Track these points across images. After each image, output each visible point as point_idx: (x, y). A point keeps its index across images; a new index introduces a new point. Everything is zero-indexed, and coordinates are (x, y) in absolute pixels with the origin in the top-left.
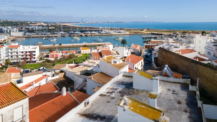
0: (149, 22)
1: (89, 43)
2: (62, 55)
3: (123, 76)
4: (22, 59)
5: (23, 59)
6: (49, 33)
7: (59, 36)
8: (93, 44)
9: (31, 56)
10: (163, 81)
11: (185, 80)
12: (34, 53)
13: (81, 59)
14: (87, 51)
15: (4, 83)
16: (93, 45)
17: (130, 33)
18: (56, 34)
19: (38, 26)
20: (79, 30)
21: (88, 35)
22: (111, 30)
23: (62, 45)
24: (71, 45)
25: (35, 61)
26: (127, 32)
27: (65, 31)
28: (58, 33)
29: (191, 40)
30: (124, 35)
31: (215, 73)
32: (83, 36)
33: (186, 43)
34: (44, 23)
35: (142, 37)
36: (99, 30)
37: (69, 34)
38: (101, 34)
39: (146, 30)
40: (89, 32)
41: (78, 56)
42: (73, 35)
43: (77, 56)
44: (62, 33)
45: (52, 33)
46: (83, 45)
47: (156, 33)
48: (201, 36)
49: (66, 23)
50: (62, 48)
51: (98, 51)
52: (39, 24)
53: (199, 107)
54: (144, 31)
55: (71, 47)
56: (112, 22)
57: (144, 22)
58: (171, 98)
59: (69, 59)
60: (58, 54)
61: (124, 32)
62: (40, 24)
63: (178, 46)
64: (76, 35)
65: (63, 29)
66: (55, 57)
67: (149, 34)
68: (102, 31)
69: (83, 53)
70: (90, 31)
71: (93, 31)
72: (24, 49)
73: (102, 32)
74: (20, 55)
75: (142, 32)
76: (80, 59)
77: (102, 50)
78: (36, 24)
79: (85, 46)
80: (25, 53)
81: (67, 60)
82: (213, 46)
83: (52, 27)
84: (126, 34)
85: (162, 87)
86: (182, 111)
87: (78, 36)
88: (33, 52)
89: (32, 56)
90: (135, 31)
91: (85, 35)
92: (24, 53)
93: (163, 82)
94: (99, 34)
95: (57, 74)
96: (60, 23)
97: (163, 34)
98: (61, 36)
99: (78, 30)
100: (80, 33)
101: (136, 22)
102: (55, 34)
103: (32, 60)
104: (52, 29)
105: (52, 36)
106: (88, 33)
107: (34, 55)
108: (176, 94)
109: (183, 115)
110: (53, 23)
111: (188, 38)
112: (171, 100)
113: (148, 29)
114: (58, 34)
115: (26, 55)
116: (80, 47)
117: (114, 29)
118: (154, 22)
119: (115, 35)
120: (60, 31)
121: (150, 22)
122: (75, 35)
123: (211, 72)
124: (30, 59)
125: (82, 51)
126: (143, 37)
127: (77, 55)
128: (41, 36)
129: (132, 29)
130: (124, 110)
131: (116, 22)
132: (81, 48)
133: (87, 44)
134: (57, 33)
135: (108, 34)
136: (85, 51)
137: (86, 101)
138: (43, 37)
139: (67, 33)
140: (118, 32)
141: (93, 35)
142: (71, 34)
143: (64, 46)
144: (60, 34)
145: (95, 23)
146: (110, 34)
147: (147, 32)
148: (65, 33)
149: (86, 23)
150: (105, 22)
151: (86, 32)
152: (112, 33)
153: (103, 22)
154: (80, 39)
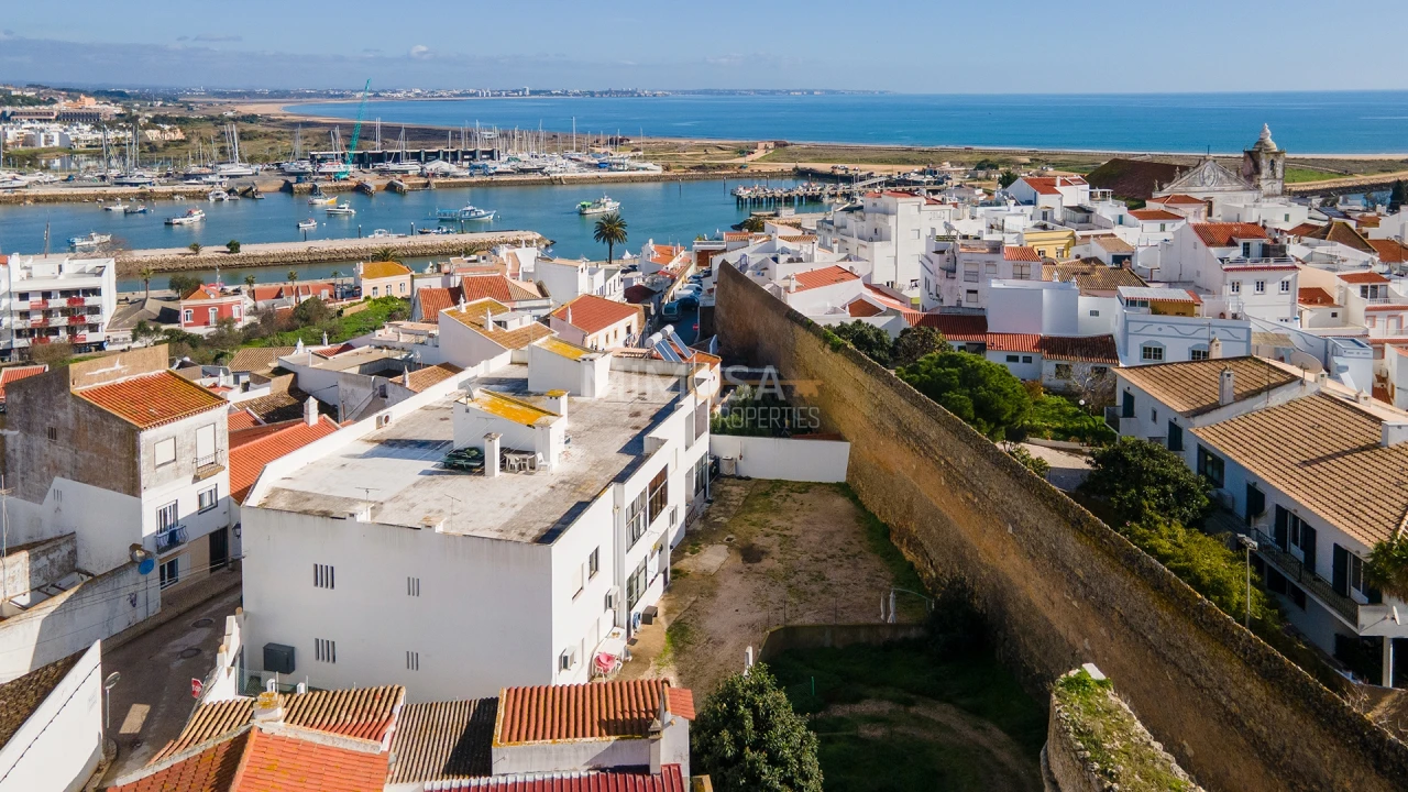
0: (803, 91)
1: (410, 238)
2: (255, 307)
3: (512, 363)
4: (19, 333)
5: (31, 332)
6: (149, 174)
7: (218, 189)
8: (435, 239)
9: (72, 318)
12: (90, 301)
13: (362, 326)
14: (395, 284)
15: (153, 373)
16: (432, 247)
17: (667, 169)
18: (197, 176)
19: (57, 119)
20: (343, 155)
21: (406, 187)
22: (549, 151)
23: (245, 250)
24: (299, 247)
25: (102, 343)
26: (649, 165)
27: (252, 160)
28: (208, 171)
29: (880, 224)
30: (632, 180)
32: (373, 188)
33: (860, 238)
34: (98, 94)
36: (473, 154)
37: (280, 182)
38: (484, 174)
39: (766, 148)
40: (412, 167)
41: (347, 313)
42: (308, 185)
43: (340, 313)
44: (237, 168)
45: (168, 175)
46: (374, 246)
47: (825, 167)
48: (923, 207)
49: (251, 95)
50: (241, 266)
51: (446, 282)
52: (63, 105)
54: (759, 154)
55: (302, 262)
56: (566, 93)
57: (773, 92)
59: (297, 328)
60: (230, 305)
61: (635, 163)
62: (71, 110)
63: (806, 253)
64: (329, 184)
65: (243, 145)
66: (212, 318)
67: (783, 175)
68: (492, 158)
69: (372, 297)
70: (416, 156)
71: (437, 155)
72: (30, 276)
73: (491, 164)
74: (11, 313)
75: (741, 161)
76: (355, 327)
77: (470, 275)
78: (44, 108)
79: (383, 256)
80: (40, 298)
81: (289, 330)
82: (935, 252)
83: (162, 131)
84: (643, 179)
87: (338, 190)
88: (87, 292)
89: (82, 318)
90: (702, 159)
91: (385, 182)
92: (31, 299)
94: (474, 180)
95: (261, 380)
96: (216, 101)
97: (863, 173)
98: (230, 192)
99: (340, 152)
100: (351, 168)
101: (719, 93)
102: (187, 177)
103: (85, 339)
104: (167, 144)
105: (169, 189)
106: (406, 172)
107: (95, 310)
110: (166, 99)
111: (869, 216)
113: (776, 145)
114: (212, 178)
115: (48, 313)
116: (353, 259)
117: (569, 143)
118: (833, 92)
119: (572, 181)
120: (225, 156)
121: (811, 92)
122: (319, 185)
124: (71, 330)
125: (367, 287)
126: (739, 198)
127: (337, 305)
128: (99, 190)
129: (683, 141)
130: (467, 411)
131: (592, 94)
132: (361, 267)
133: (394, 241)
134: (206, 175)
135: (531, 177)
136: (381, 282)
137: (382, 413)
138: (111, 198)
139: (267, 170)
140: (596, 161)
141: (435, 181)
142: (292, 179)
143: (258, 257)
144: (221, 177)
145: (456, 95)
146: (544, 174)
147: (774, 161)
148: (257, 174)
149: (395, 95)
150: (517, 91)
151: (392, 166)
152: (555, 172)
153: (504, 93)
154: (353, 211)
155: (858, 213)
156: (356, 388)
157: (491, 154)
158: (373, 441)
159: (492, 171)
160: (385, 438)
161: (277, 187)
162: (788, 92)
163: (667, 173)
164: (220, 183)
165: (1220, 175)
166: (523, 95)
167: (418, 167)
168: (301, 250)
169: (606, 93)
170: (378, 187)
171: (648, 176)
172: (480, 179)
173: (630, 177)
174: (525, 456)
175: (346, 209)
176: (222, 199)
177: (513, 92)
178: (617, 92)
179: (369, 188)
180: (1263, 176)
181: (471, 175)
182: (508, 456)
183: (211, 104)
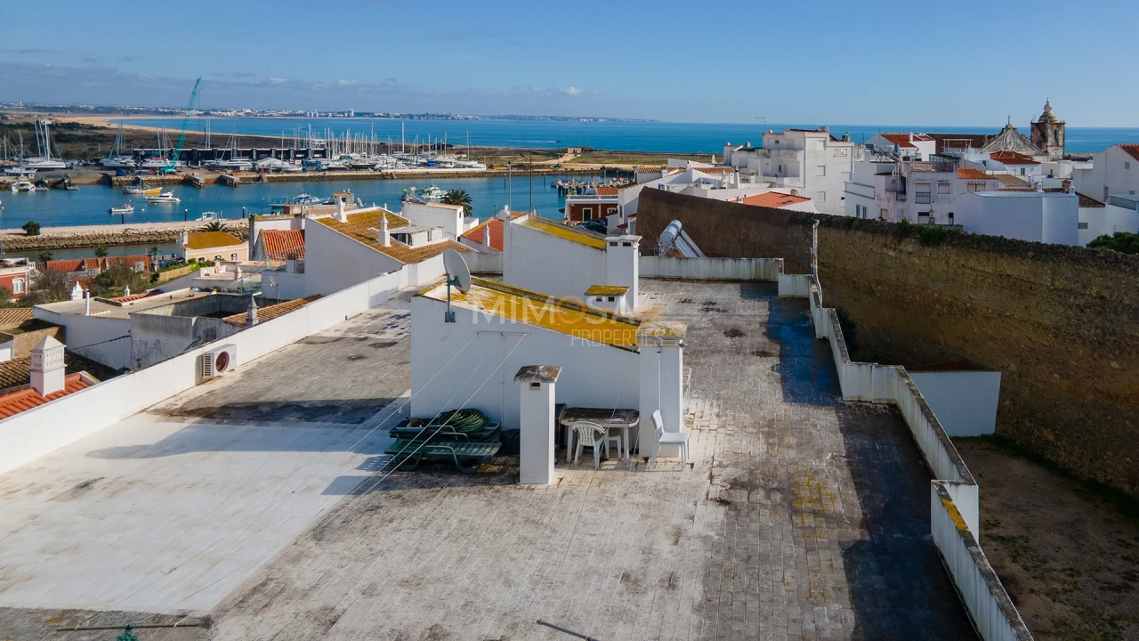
0: (589, 118)
7: (24, 180)
10: (656, 278)
11: (762, 264)
14: (228, 255)
17: (491, 167)
20: (171, 152)
21: (236, 178)
22: (379, 153)
23: (45, 232)
24: (117, 229)
26: (474, 163)
27: (67, 156)
28: (12, 163)
30: (459, 175)
31: (885, 245)
32: (202, 181)
33: (765, 175)
35: (553, 186)
36: (306, 153)
37: (97, 174)
38: (317, 170)
39: (575, 153)
40: (244, 164)
42: (130, 178)
43: (154, 277)
44: (48, 162)
47: (627, 167)
48: (828, 143)
49: (74, 110)
53: (819, 339)
54: (569, 157)
55: (116, 243)
56: (387, 116)
57: (565, 119)
58: (699, 322)
60: (10, 278)
61: (459, 162)
63: (730, 184)
64: (154, 178)
65: (56, 145)
67: (592, 173)
68: (324, 157)
70: (248, 154)
71: (268, 154)
73: (324, 161)
75: (555, 162)
79: (213, 229)
82: (878, 174)
84: (469, 175)
85: (653, 295)
86: (745, 354)
87: (163, 183)
90: (520, 160)
91: (215, 176)
93: (657, 282)
94: (307, 175)
96: (36, 114)
98: (37, 184)
99: (166, 149)
100: (178, 164)
101: (521, 118)
106: (238, 167)
108: (718, 310)
109: (749, 364)
111: (773, 153)
112: (694, 329)
113: (584, 150)
114: (15, 170)
117: (397, 148)
118: (614, 120)
119: (402, 176)
120: (35, 150)
122: (142, 178)
123: (869, 247)
125: (191, 253)
126: (560, 187)
129: (500, 148)
130: (450, 318)
131: (411, 116)
132: (185, 238)
133: (224, 222)
134: (11, 167)
135: (364, 173)
136: (210, 253)
137: (212, 348)
139: (84, 165)
140: (424, 161)
141: (267, 175)
142: (110, 173)
143: (63, 239)
144: (28, 169)
145: (284, 115)
146: (376, 170)
147: (583, 162)
148: (71, 168)
149: (225, 114)
150: (343, 113)
151: (223, 163)
152: (387, 168)
153: (330, 115)
154: (178, 200)
155: (760, 151)
156: (163, 338)
157: (323, 154)
158: (184, 413)
159: (325, 167)
160: (219, 402)
161: (94, 180)
162: (578, 119)
163: (490, 171)
164: (27, 175)
165: (1019, 141)
166: (349, 116)
167: (249, 163)
168: (115, 232)
169: (424, 116)
170: (207, 181)
171: (473, 172)
172: (312, 174)
173: (457, 173)
174: (614, 422)
175: (170, 198)
176: (28, 190)
177: (339, 113)
178: (433, 115)
179: (198, 180)
180: (1049, 144)
181: (304, 170)
182: (573, 425)
183: (30, 116)
